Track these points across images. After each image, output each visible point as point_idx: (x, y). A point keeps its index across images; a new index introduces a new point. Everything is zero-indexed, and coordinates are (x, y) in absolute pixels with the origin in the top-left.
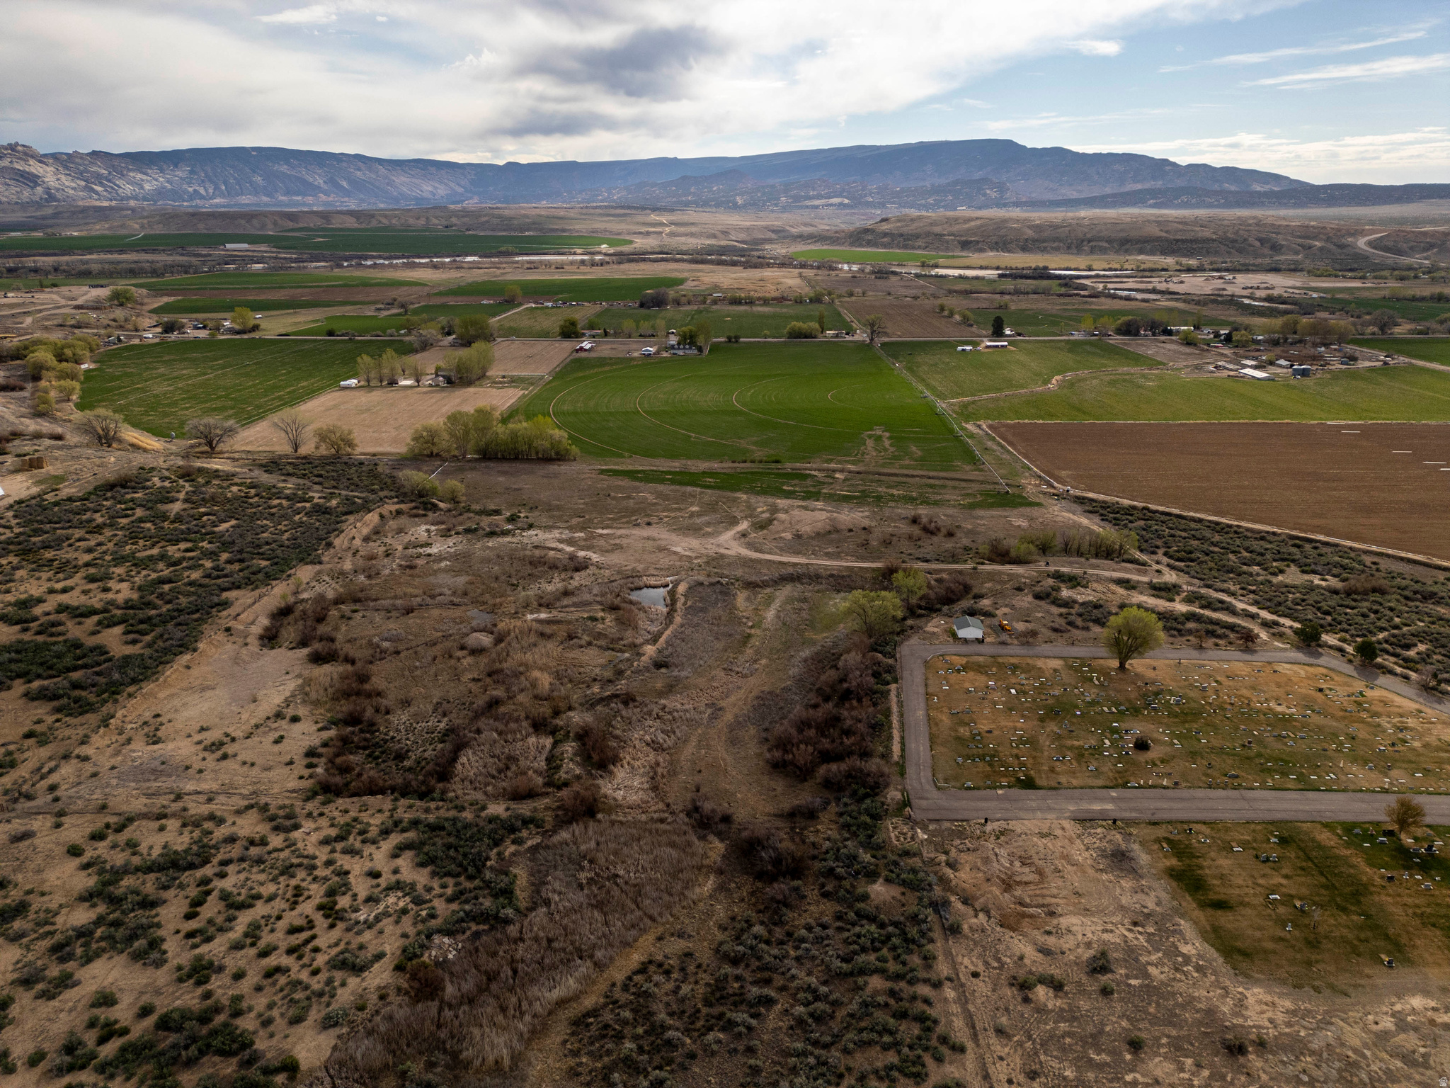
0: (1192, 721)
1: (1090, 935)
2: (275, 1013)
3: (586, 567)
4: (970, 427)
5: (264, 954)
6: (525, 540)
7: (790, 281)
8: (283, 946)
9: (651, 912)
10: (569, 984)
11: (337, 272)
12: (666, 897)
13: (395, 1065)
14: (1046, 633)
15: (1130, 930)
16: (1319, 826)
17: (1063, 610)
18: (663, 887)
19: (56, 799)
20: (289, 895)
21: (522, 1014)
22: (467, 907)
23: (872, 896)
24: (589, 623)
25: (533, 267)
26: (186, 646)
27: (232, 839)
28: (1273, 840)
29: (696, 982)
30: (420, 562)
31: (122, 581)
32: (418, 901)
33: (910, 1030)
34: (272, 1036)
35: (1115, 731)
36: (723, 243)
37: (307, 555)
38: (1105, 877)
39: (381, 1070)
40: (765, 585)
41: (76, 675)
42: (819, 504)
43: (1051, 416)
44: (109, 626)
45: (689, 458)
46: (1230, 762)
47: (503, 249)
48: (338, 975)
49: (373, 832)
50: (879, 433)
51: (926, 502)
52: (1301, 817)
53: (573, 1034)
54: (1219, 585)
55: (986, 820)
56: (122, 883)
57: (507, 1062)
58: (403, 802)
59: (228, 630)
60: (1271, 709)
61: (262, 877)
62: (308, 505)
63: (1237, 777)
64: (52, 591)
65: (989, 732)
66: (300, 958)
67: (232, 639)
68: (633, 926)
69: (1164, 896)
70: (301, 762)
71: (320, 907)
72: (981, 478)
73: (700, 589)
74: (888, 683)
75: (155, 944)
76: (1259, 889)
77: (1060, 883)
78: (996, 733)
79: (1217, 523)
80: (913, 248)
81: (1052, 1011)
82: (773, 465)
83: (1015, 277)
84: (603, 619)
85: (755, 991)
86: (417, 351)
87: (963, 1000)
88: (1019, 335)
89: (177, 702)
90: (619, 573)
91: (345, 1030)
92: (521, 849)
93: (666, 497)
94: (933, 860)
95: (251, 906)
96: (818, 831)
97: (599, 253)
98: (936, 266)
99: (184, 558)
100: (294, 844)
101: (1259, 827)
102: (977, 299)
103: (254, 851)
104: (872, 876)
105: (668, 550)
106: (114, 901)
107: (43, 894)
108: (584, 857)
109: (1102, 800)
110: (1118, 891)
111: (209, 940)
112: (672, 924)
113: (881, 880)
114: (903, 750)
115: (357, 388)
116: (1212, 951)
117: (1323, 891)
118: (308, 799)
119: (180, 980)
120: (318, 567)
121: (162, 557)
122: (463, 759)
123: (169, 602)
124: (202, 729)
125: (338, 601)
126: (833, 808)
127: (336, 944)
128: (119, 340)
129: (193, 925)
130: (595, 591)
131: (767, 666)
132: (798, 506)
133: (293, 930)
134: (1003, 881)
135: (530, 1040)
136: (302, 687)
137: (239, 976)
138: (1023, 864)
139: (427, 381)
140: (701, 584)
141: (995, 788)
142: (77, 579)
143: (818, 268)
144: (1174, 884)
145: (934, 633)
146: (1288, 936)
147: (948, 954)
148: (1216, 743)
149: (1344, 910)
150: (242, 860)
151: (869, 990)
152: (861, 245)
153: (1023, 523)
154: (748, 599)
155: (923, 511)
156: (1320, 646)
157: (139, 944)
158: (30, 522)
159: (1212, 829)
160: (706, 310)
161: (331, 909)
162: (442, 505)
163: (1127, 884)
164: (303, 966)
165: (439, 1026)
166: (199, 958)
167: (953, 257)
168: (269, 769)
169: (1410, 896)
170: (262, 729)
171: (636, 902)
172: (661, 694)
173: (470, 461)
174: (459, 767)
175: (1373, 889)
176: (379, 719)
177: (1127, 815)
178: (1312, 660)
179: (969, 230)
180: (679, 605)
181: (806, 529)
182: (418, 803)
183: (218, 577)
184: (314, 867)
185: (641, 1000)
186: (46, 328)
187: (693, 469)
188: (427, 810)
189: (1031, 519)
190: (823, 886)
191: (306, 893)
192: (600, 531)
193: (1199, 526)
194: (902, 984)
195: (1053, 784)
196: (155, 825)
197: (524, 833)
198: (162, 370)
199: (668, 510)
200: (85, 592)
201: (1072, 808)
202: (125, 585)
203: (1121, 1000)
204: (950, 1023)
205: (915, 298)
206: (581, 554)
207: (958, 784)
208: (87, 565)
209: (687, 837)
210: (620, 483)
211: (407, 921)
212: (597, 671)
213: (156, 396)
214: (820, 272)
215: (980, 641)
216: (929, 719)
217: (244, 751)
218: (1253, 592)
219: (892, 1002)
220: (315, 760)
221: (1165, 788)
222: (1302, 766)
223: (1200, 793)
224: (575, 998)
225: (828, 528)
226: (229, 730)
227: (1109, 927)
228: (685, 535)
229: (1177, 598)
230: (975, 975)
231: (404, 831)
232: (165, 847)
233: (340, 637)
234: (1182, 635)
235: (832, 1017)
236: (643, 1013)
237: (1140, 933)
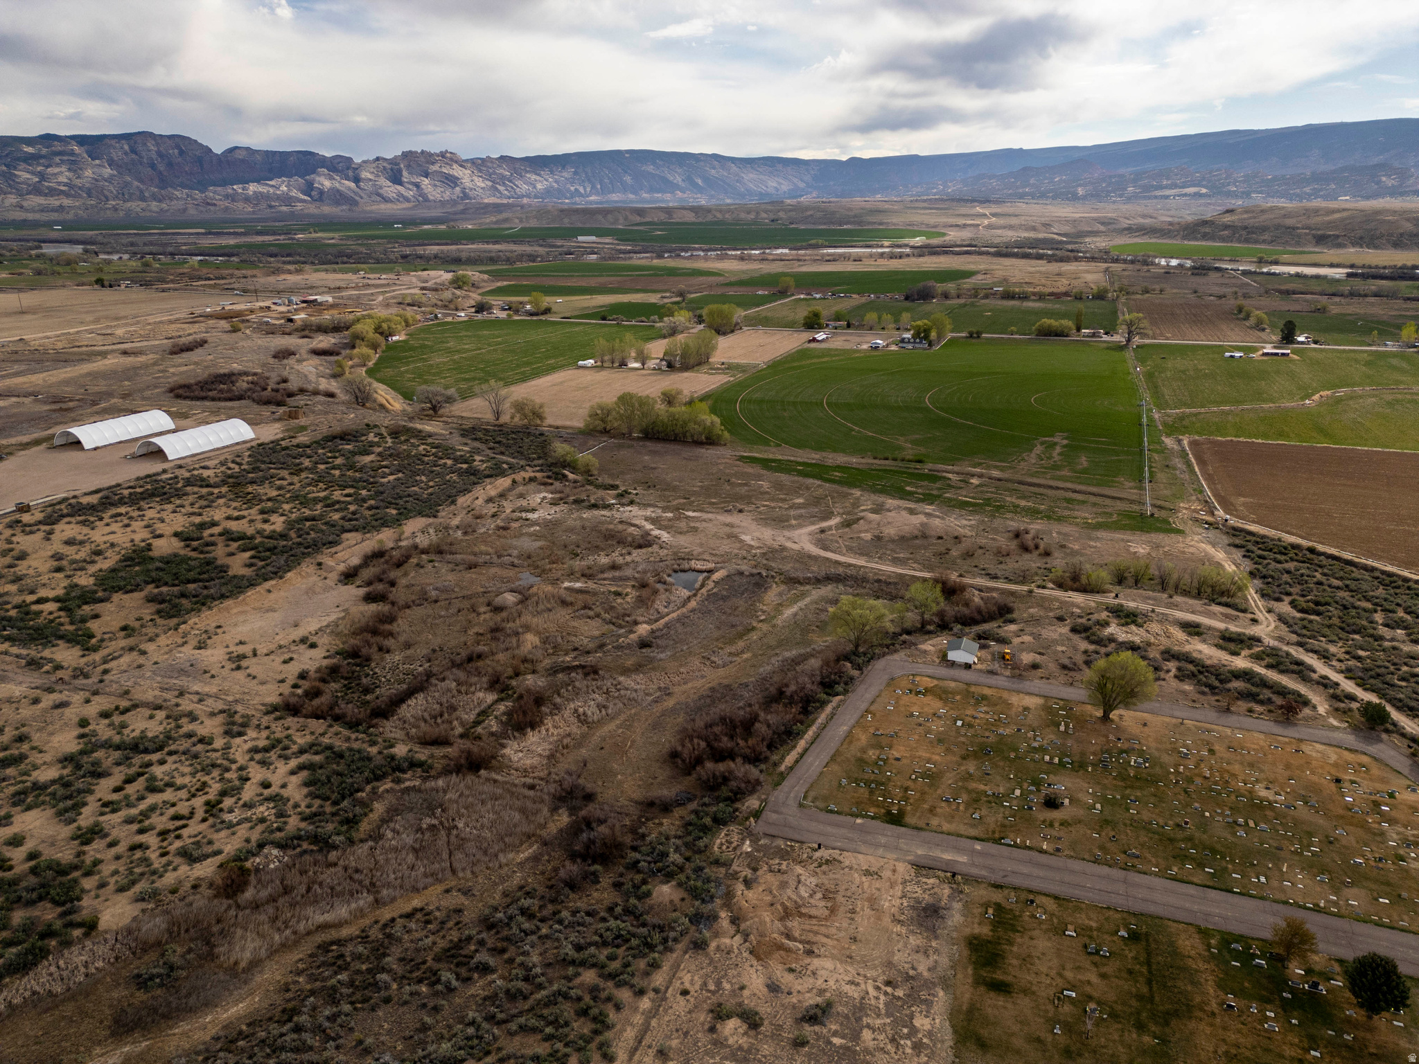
0: (1141, 788)
1: (831, 983)
2: (112, 880)
3: (650, 546)
4: (1169, 442)
5: (141, 831)
6: (617, 515)
7: (1090, 276)
8: (160, 827)
9: (456, 865)
10: (342, 911)
11: (656, 262)
12: (479, 855)
13: (167, 943)
14: (1052, 667)
15: (878, 988)
16: (1191, 929)
17: (1092, 647)
18: (485, 845)
19: (101, 681)
20: (193, 790)
21: (286, 927)
22: (311, 827)
23: (655, 895)
24: (612, 597)
25: (834, 259)
26: (278, 574)
27: (189, 735)
28: (1123, 933)
29: (444, 937)
30: (515, 525)
31: (282, 515)
32: (281, 815)
33: (582, 1027)
34: (97, 896)
35: (1037, 783)
36: (1041, 236)
37: (428, 508)
38: (898, 928)
39: (152, 946)
40: (807, 581)
41: (191, 586)
42: (929, 508)
43: (1281, 435)
44: (244, 551)
45: (835, 451)
46: (1143, 839)
47: (813, 242)
48: (177, 860)
49: (295, 748)
50: (1056, 440)
51: (1049, 516)
52: (1180, 916)
53: (310, 956)
54: (1322, 643)
55: (819, 846)
56: (95, 755)
57: (243, 964)
58: (336, 728)
59: (320, 564)
60: (1251, 792)
61: (187, 770)
62: (465, 466)
63: (1137, 857)
64: (229, 518)
65: (898, 759)
66: (163, 841)
67: (319, 572)
68: (432, 875)
69: (944, 961)
70: (291, 680)
71: (207, 803)
72: (1134, 497)
73: (737, 578)
74: (837, 694)
75: (78, 807)
76: (1059, 981)
77: (845, 925)
78: (904, 761)
79: (1390, 575)
80: (1256, 242)
81: (729, 1046)
82: (913, 465)
83: (1364, 276)
84: (627, 595)
85: (483, 957)
86: (665, 337)
87: (653, 1013)
88: (1316, 342)
89: (241, 618)
90: (675, 553)
91: (151, 906)
92: (397, 787)
93: (779, 486)
94: (736, 873)
95: (161, 791)
96: (661, 824)
97: (906, 246)
98: (1276, 263)
99: (338, 502)
100: (229, 748)
101: (1118, 916)
102: (1297, 300)
103: (199, 747)
104: (669, 877)
105: (736, 537)
106: (78, 767)
107: (41, 752)
108: (441, 806)
109: (958, 849)
110: (900, 945)
111: (114, 811)
112: (467, 880)
113: (674, 883)
114: (797, 762)
115: (592, 367)
116: (950, 1030)
117: (1134, 1003)
118: (267, 713)
119: (73, 839)
120: (431, 520)
121: (326, 498)
122: (412, 702)
123: (299, 536)
124: (241, 643)
125: (424, 552)
126: (693, 806)
127: (195, 836)
128: (436, 317)
129: (115, 797)
130: (639, 569)
131: (747, 659)
132: (906, 509)
133: (176, 817)
134: (785, 908)
135: (276, 951)
136: (339, 619)
137: (112, 845)
138: (824, 897)
139: (652, 364)
140: (741, 573)
141: (857, 816)
142: (254, 511)
143: (1132, 262)
144: (966, 953)
145: (925, 651)
146: (1050, 1038)
147: (676, 967)
148: (1146, 815)
149: (1141, 1027)
150: (184, 753)
151: (577, 981)
152: (1196, 239)
153: (1142, 550)
154: (780, 594)
155: (1036, 526)
156: (1387, 731)
157: (69, 803)
158: (256, 461)
159: (1060, 905)
160: (972, 305)
161: (213, 806)
162: (571, 476)
163: (914, 941)
164: (161, 847)
165: (219, 921)
166: (97, 824)
167: (1304, 253)
168: (263, 683)
169: (1239, 1031)
170: (285, 650)
171: (450, 854)
172: (626, 671)
173: (634, 439)
174: (404, 706)
175: (1200, 1014)
176: (376, 656)
177: (974, 871)
178: (1361, 746)
179: (1330, 222)
180: (704, 591)
181: (890, 531)
182: (346, 732)
183: (350, 520)
184: (228, 770)
185: (386, 941)
186: (388, 305)
187: (830, 462)
188: (348, 739)
189: (1158, 546)
190: (621, 875)
191: (207, 789)
192: (690, 514)
193: (1367, 576)
194: (610, 984)
195: (922, 824)
196: (148, 712)
197: (407, 776)
198: (451, 344)
199: (772, 500)
200: (251, 521)
201: (919, 852)
202: (283, 519)
203: (809, 1055)
204: (623, 1030)
205: (1220, 297)
206: (656, 532)
207: (820, 804)
208: (269, 500)
209: (540, 806)
210: (750, 470)
211: (260, 828)
212: (586, 641)
213: (431, 366)
214: (1130, 267)
215: (968, 666)
216: (849, 734)
217: (253, 666)
218: (1359, 658)
219: (587, 998)
220: (301, 682)
221: (1042, 851)
222: (1233, 861)
223: (1077, 865)
224: (339, 925)
225: (916, 532)
226: (258, 647)
227: (860, 980)
228: (766, 525)
229: (1245, 652)
230: (685, 993)
231: (316, 753)
232: (142, 732)
233: (404, 581)
234: (1214, 694)
235: (525, 998)
236: (379, 951)
237: (886, 993)
